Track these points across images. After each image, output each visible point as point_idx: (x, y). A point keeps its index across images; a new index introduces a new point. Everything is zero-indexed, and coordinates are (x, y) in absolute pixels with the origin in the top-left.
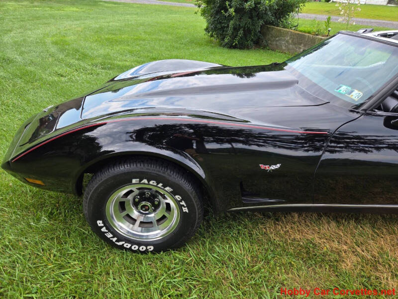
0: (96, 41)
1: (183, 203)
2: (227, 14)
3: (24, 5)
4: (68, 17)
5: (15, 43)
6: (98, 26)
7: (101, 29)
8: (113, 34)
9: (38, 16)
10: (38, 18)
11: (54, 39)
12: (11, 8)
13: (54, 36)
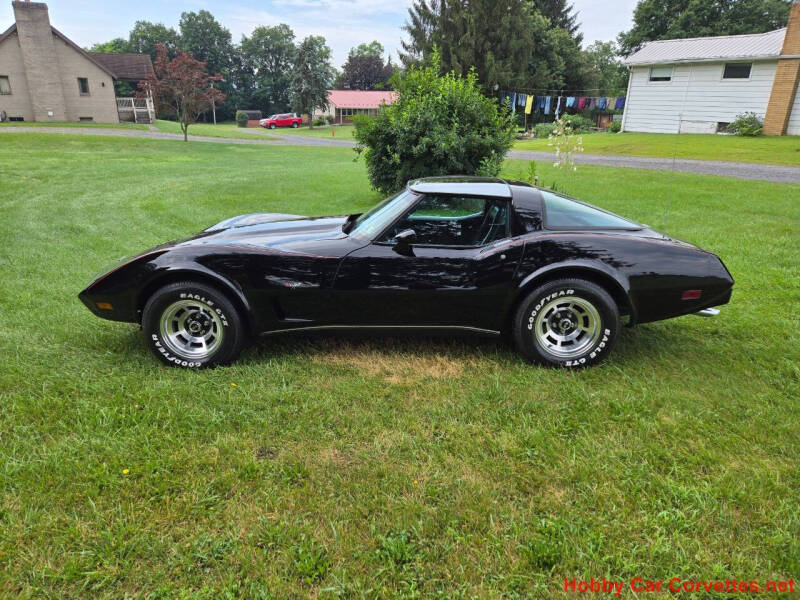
0: (206, 203)
1: (223, 317)
2: (391, 162)
3: (105, 155)
4: (171, 171)
5: (88, 209)
6: (214, 183)
7: (218, 187)
8: (234, 194)
9: (124, 170)
10: (124, 174)
11: (145, 203)
12: (84, 160)
13: (145, 198)
